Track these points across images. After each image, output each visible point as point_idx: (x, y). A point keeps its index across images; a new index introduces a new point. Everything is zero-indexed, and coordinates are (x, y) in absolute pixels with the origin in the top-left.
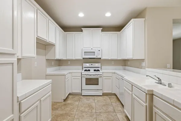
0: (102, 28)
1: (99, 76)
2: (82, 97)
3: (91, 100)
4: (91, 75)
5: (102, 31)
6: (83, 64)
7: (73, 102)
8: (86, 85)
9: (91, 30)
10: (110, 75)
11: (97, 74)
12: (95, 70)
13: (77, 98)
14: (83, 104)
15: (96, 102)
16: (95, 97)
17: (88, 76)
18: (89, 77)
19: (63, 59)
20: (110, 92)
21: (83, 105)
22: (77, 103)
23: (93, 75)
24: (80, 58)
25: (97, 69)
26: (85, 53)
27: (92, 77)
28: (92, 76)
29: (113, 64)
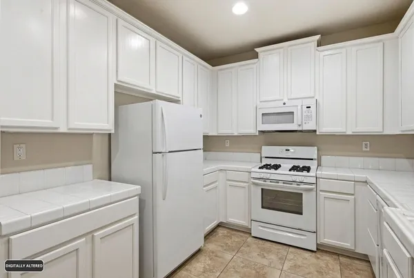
0: (318, 37)
1: (303, 186)
2: (250, 239)
3: (273, 257)
4: (277, 181)
5: (319, 44)
6: (263, 147)
7: (220, 248)
8: (263, 207)
9: (282, 50)
10: (349, 187)
11: (299, 179)
12: (294, 168)
13: (237, 238)
14: (242, 265)
15: (285, 268)
16: (291, 249)
17: (268, 183)
18: (270, 186)
19: (210, 134)
20: (348, 245)
21: (243, 267)
22: (228, 256)
23: (285, 182)
24: (251, 130)
25: (301, 164)
26: (265, 117)
27: (280, 187)
28: (281, 184)
29: (365, 151)
